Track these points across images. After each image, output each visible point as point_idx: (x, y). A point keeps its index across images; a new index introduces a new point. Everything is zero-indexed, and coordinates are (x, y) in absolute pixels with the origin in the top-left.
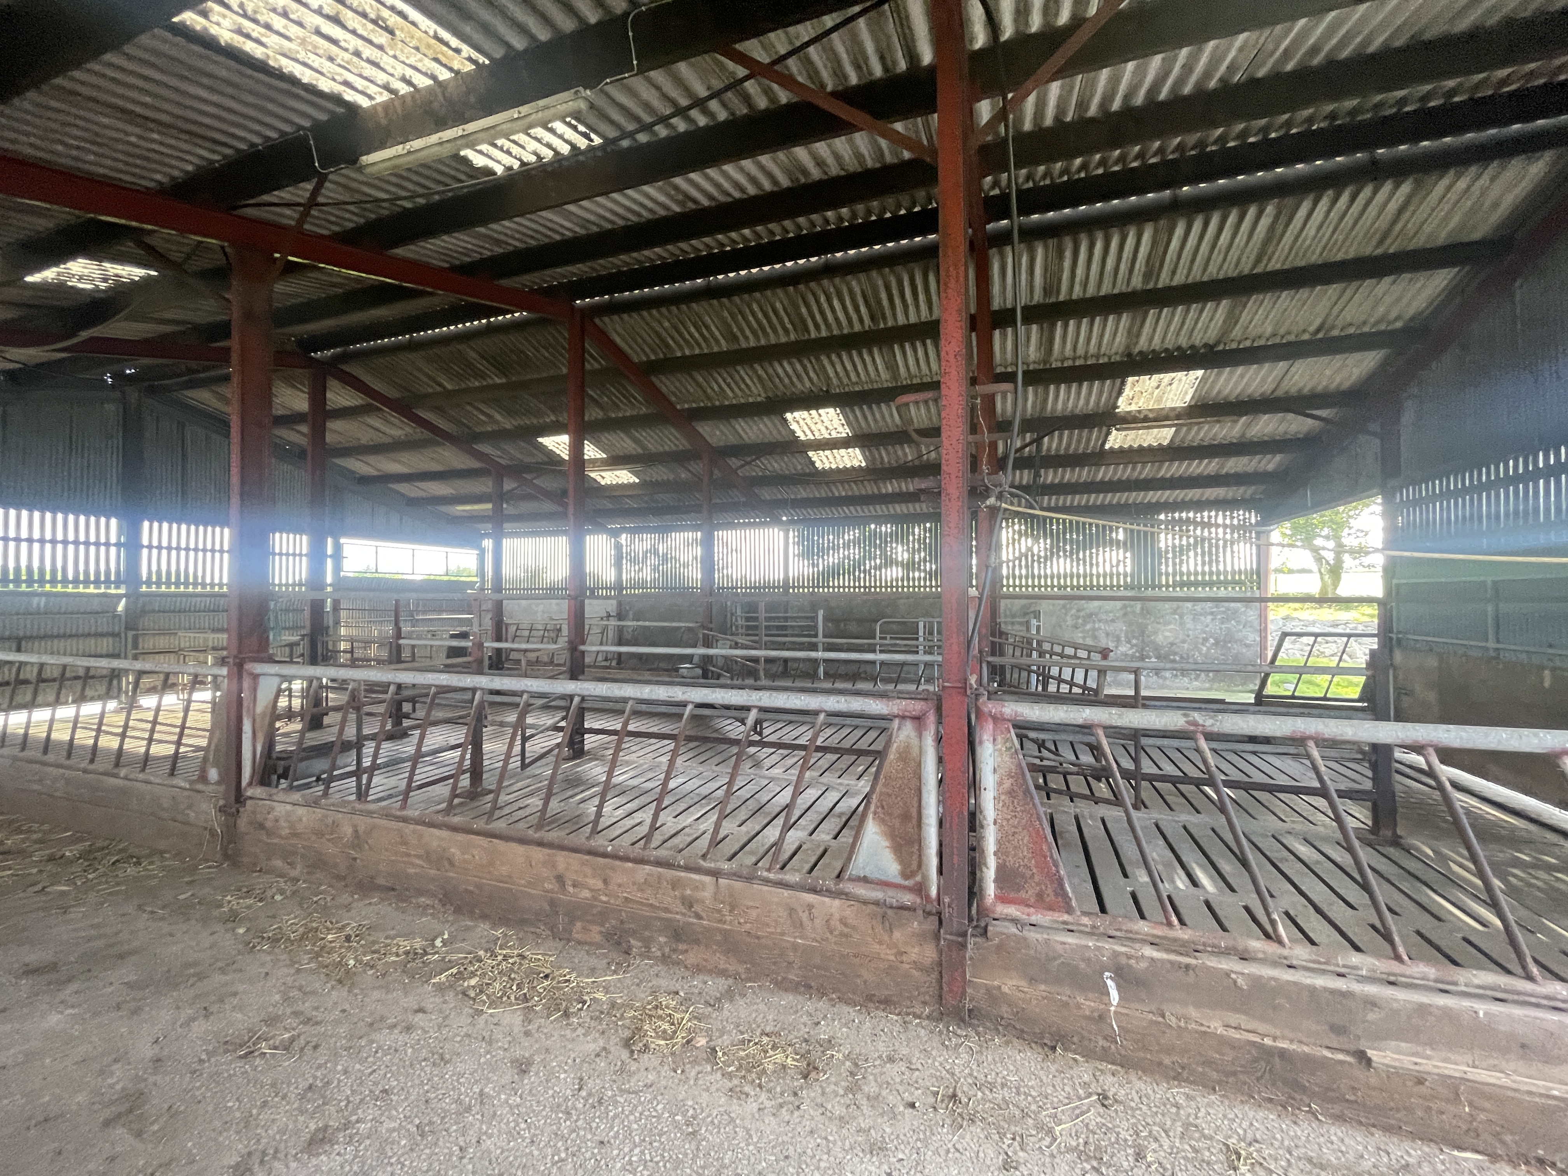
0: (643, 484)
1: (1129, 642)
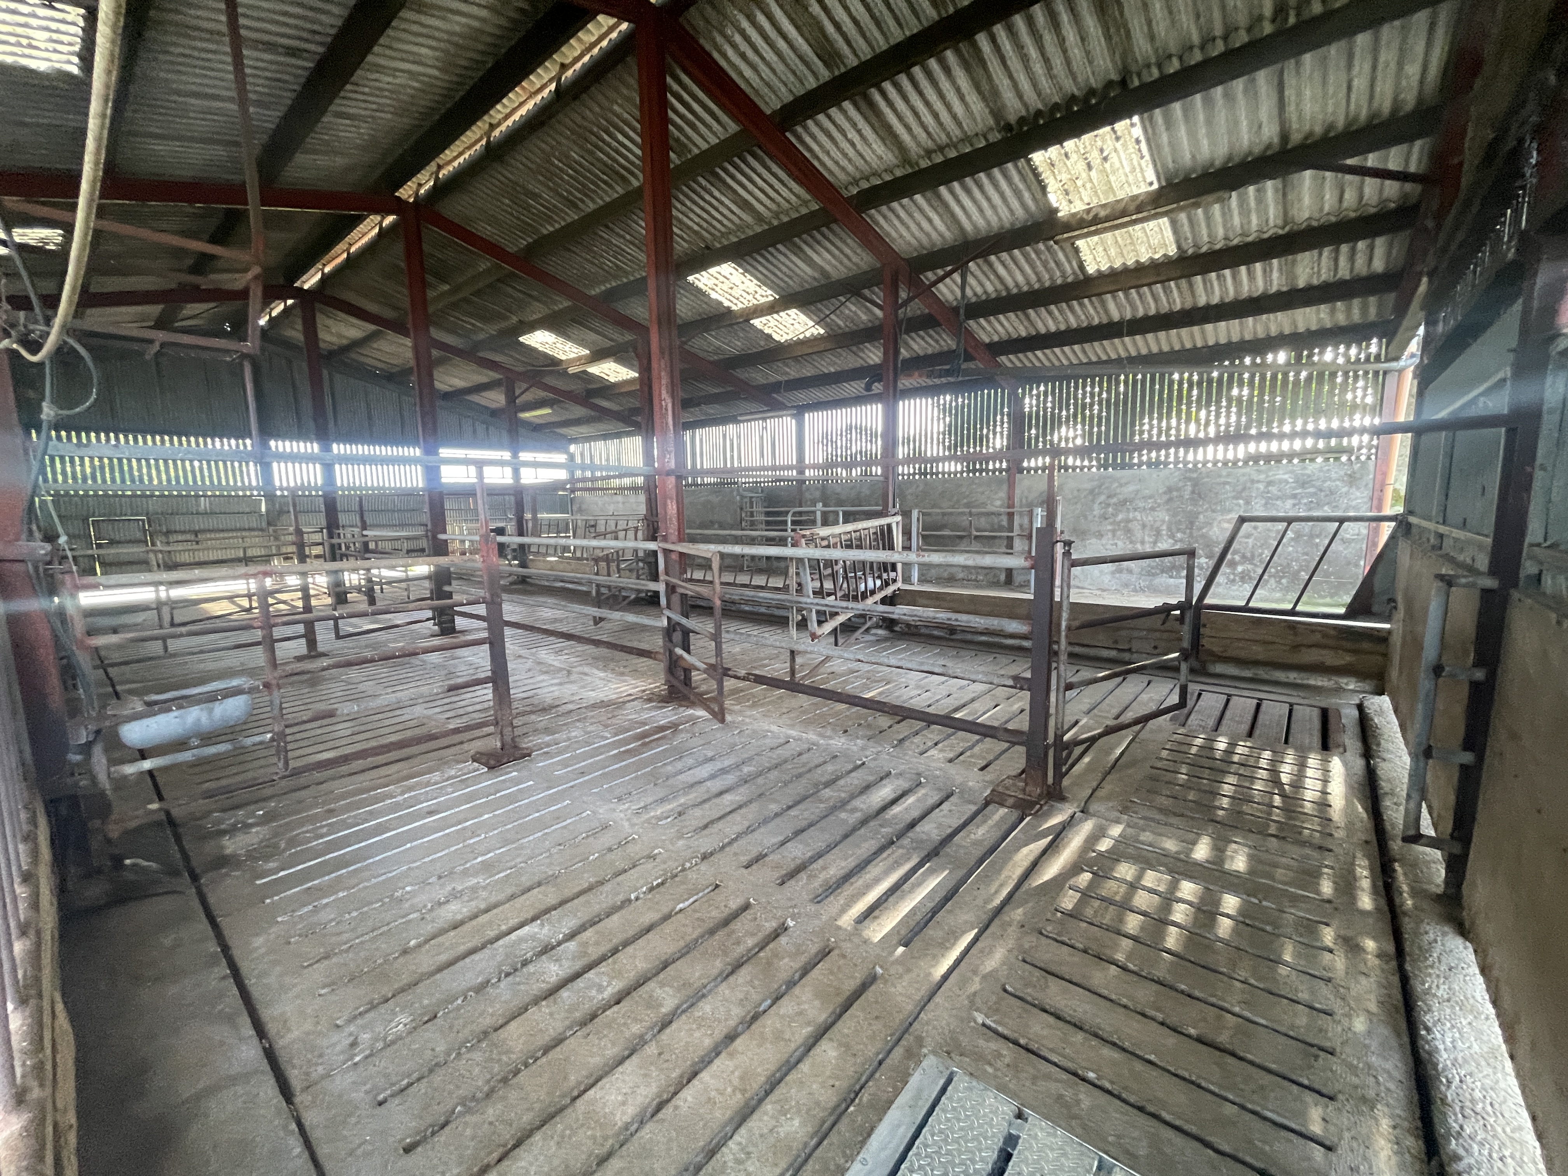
0: (641, 377)
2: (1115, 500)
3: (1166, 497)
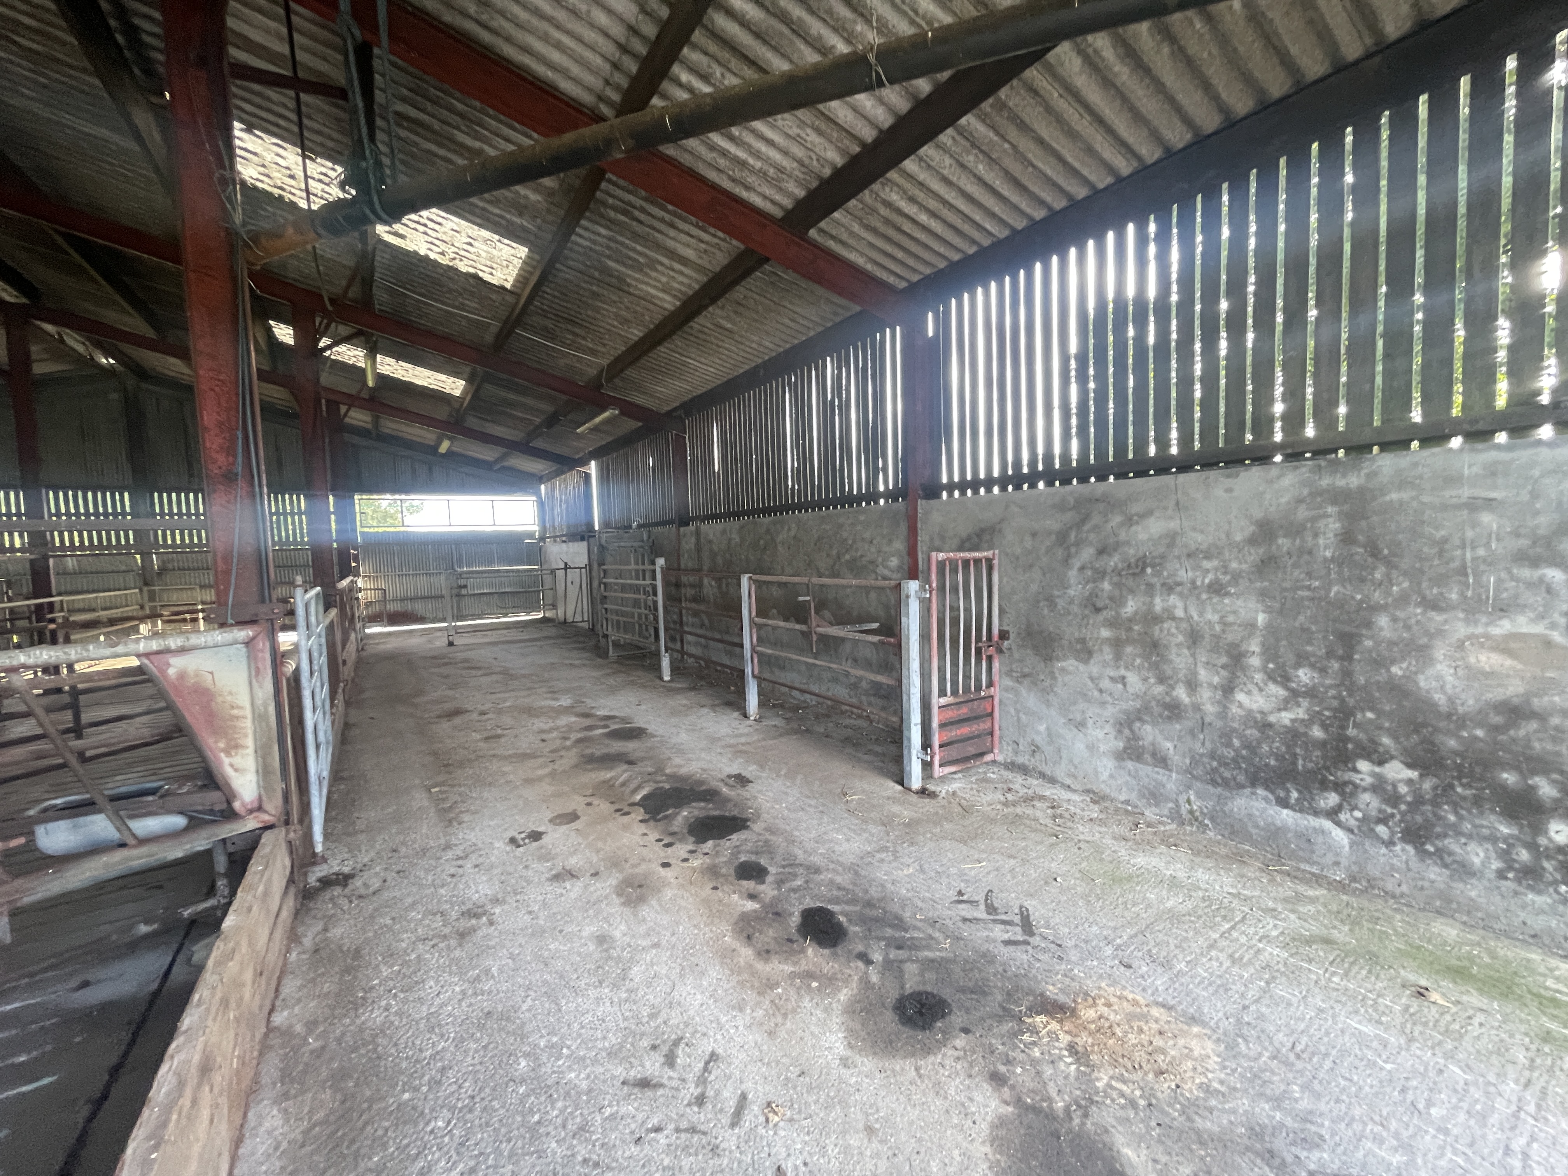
1: (1283, 678)
2: (1114, 561)
3: (1254, 555)
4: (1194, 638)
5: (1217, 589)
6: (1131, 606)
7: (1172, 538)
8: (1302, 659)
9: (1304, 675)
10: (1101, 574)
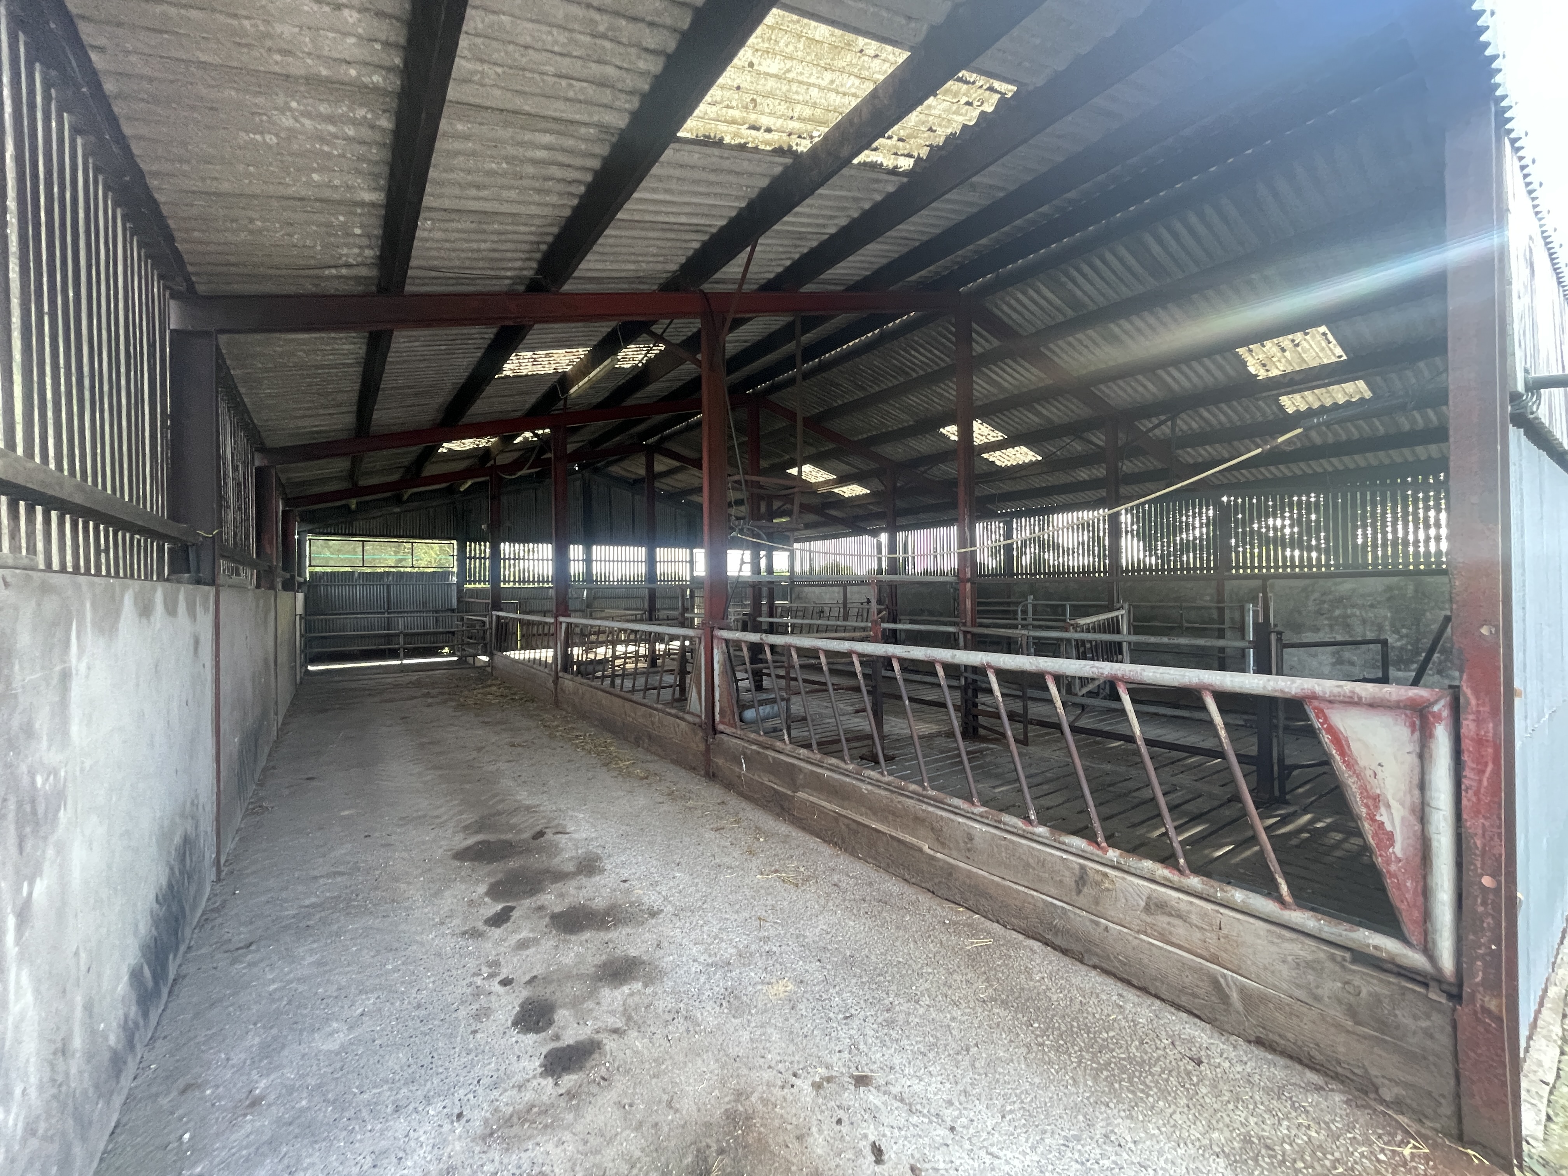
0: (873, 494)
2: (1330, 597)
3: (1386, 596)
4: (1364, 622)
5: (1372, 606)
6: (1337, 612)
7: (1354, 590)
8: (1403, 626)
9: (1404, 631)
10: (1325, 602)
